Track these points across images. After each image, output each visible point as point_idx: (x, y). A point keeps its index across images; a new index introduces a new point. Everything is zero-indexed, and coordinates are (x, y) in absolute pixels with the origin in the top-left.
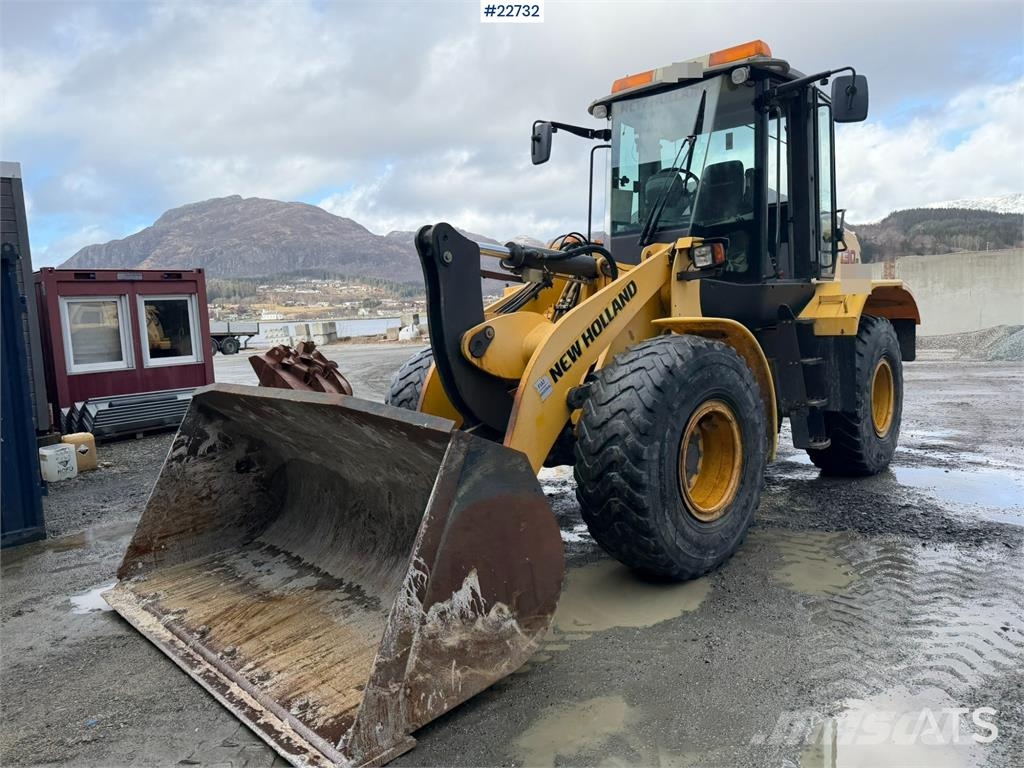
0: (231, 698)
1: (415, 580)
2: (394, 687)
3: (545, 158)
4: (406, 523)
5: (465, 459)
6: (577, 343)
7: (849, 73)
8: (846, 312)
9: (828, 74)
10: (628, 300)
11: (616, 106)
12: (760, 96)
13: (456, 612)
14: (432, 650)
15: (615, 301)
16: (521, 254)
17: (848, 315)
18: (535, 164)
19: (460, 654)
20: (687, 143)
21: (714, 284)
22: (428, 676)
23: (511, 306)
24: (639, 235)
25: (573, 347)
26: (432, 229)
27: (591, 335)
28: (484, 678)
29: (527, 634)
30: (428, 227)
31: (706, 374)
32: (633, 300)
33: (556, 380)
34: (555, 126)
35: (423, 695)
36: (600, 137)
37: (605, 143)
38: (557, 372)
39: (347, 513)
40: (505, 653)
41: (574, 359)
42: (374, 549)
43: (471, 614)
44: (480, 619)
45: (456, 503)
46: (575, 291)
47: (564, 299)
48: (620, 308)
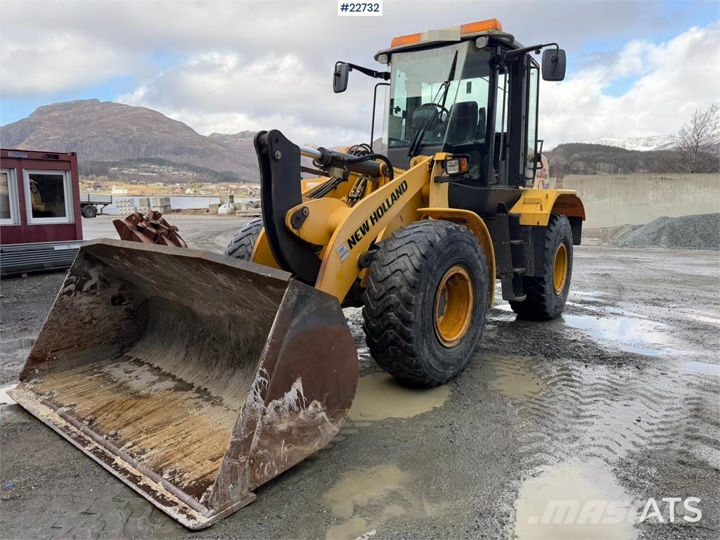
0: (116, 467)
1: (260, 384)
2: (242, 459)
3: (343, 88)
4: (241, 345)
5: (297, 301)
6: (367, 222)
7: (554, 47)
8: (541, 210)
9: (541, 47)
10: (401, 194)
11: (394, 56)
12: (494, 58)
13: (286, 407)
14: (269, 433)
15: (393, 194)
16: (329, 157)
17: (542, 212)
18: (336, 92)
19: (287, 436)
20: (444, 86)
21: (456, 186)
22: (266, 451)
23: (318, 193)
24: (408, 149)
25: (364, 225)
26: (267, 134)
27: (376, 217)
28: (302, 452)
29: (332, 422)
30: (264, 132)
31: (454, 247)
32: (405, 194)
33: (351, 247)
34: (351, 67)
35: (262, 464)
36: (381, 77)
37: (385, 82)
38: (352, 242)
39: (195, 337)
40: (317, 435)
41: (364, 233)
42: (217, 362)
43: (296, 408)
44: (302, 411)
45: (290, 331)
46: (362, 185)
47: (355, 190)
48: (396, 199)
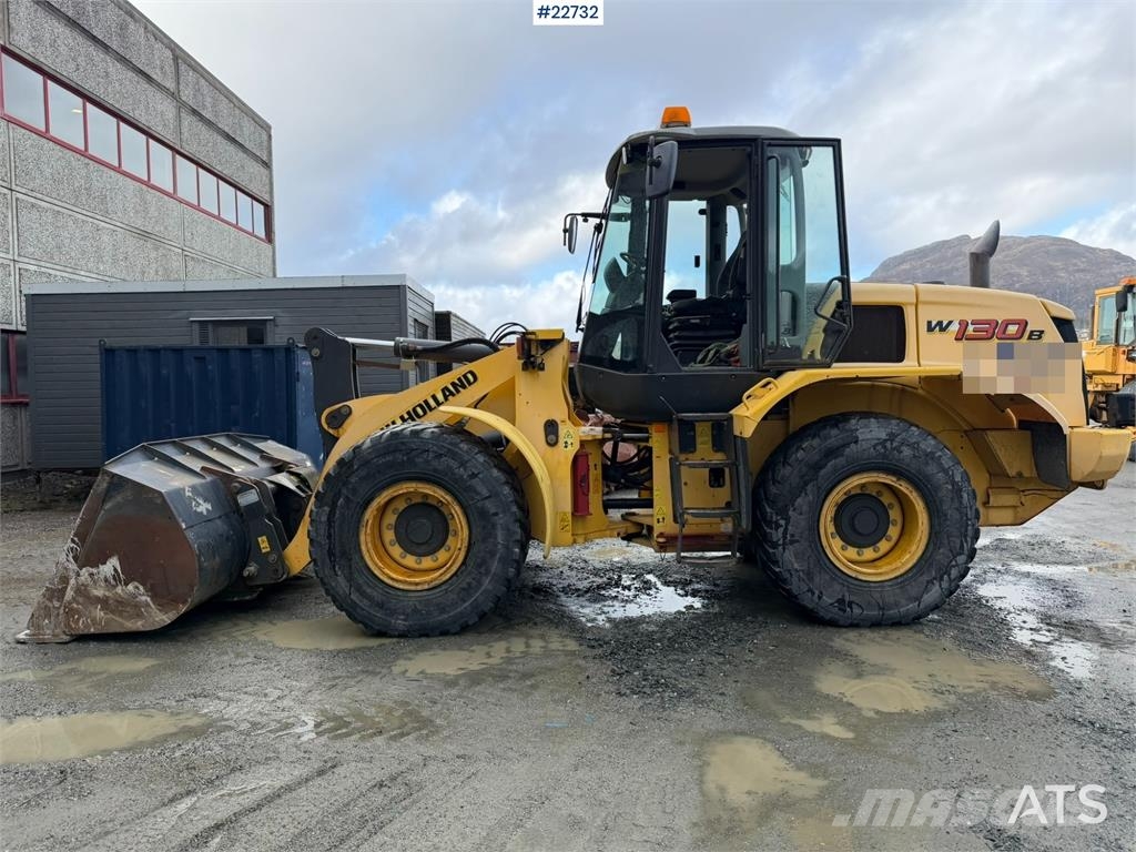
1: (72, 549)
2: (57, 604)
5: (109, 487)
6: (393, 423)
8: (748, 409)
10: (464, 388)
13: (102, 577)
14: (81, 591)
15: (445, 388)
16: (399, 348)
19: (104, 602)
22: (80, 607)
27: (412, 417)
28: (122, 624)
29: (160, 611)
32: (470, 389)
34: (588, 217)
35: (77, 616)
40: (139, 616)
43: (112, 582)
44: (120, 587)
45: (103, 512)
48: (452, 394)
